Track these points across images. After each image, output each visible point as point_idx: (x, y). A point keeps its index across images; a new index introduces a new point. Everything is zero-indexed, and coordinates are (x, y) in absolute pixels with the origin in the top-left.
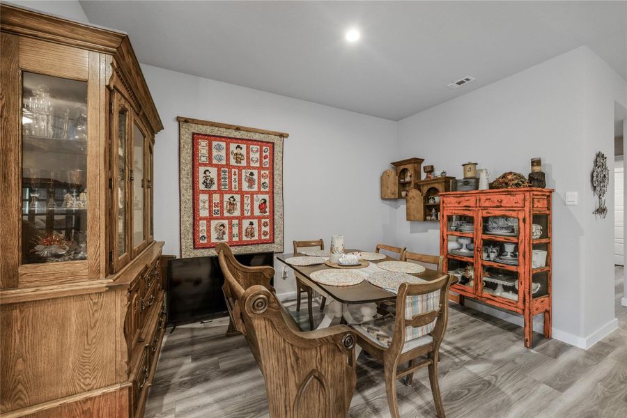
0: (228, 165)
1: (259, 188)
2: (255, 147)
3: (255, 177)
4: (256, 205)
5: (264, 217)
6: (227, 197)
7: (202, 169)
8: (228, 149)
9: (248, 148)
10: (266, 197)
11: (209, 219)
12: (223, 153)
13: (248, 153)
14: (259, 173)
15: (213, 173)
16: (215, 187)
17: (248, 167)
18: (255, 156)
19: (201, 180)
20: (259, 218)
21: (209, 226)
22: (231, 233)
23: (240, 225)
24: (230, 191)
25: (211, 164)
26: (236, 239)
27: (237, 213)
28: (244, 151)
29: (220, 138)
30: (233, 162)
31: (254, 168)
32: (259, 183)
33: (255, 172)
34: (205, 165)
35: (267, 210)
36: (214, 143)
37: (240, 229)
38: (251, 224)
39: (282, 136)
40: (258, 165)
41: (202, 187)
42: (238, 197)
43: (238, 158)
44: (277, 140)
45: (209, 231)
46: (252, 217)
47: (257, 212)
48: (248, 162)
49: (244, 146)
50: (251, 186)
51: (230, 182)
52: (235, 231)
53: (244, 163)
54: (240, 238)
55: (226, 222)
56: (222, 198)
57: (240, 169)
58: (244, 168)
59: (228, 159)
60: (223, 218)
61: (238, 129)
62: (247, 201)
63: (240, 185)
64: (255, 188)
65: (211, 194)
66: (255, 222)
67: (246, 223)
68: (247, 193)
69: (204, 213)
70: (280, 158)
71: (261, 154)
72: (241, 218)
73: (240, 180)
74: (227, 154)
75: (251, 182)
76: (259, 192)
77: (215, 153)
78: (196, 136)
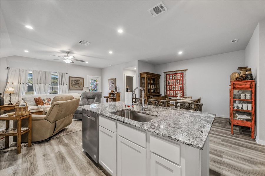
0: (173, 80)
1: (180, 84)
2: (178, 75)
3: (179, 81)
4: (179, 88)
5: (181, 91)
6: (173, 86)
7: (168, 81)
8: (173, 76)
9: (177, 75)
10: (182, 86)
11: (169, 91)
12: (172, 77)
13: (177, 76)
14: (180, 80)
15: (170, 81)
16: (170, 84)
17: (177, 79)
18: (179, 77)
19: (168, 83)
20: (180, 91)
21: (169, 92)
22: (173, 94)
23: (175, 92)
24: (173, 85)
25: (169, 80)
26: (174, 95)
27: (175, 90)
28: (176, 76)
29: (171, 74)
30: (174, 79)
31: (178, 79)
32: (180, 83)
33: (179, 80)
34: (168, 80)
35: (182, 89)
36: (170, 75)
37: (175, 93)
38: (178, 92)
39: (186, 70)
40: (179, 78)
41: (168, 84)
42: (175, 86)
43: (175, 78)
44: (184, 72)
45: (169, 93)
46: (178, 90)
47: (179, 89)
48: (177, 78)
49: (176, 75)
50: (177, 84)
51: (173, 82)
52: (174, 93)
53: (176, 79)
54: (175, 95)
55: (172, 91)
56: (171, 86)
57: (175, 80)
58: (176, 80)
59: (173, 78)
60: (172, 90)
61: (174, 71)
62: (177, 87)
63: (175, 83)
64: (179, 84)
65: (169, 86)
66: (179, 92)
67: (177, 92)
68: (177, 85)
69: (168, 90)
70: (185, 76)
71: (180, 76)
72: (176, 91)
73: (175, 82)
74: (173, 77)
75: (178, 83)
76: (180, 85)
77: (170, 77)
78: (167, 75)
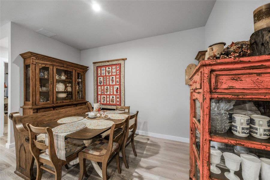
0: (106, 76)
2: (114, 67)
3: (114, 79)
4: (115, 90)
5: (117, 95)
6: (105, 87)
7: (99, 78)
8: (106, 70)
9: (112, 68)
10: (118, 86)
11: (101, 95)
12: (104, 72)
13: (112, 70)
14: (116, 77)
16: (102, 84)
17: (112, 75)
18: (114, 70)
19: (99, 82)
20: (116, 95)
21: (101, 97)
22: (107, 100)
23: (109, 97)
24: (107, 85)
25: (101, 76)
26: (108, 103)
27: (108, 93)
28: (110, 70)
29: (104, 66)
30: (107, 74)
31: (114, 75)
32: (116, 81)
33: (114, 77)
34: (100, 76)
35: (118, 92)
36: (102, 68)
37: (109, 99)
38: (113, 97)
39: (124, 60)
40: (115, 74)
41: (99, 84)
42: (109, 87)
43: (109, 72)
44: (122, 62)
45: (101, 99)
46: (113, 94)
47: (115, 93)
48: (112, 74)
49: (110, 68)
50: (112, 83)
51: (106, 82)
52: (108, 100)
53: (110, 74)
54: (110, 102)
55: (105, 96)
56: (104, 87)
57: (109, 76)
58: (110, 76)
59: (106, 73)
60: (104, 95)
61: (108, 61)
62: (112, 88)
63: (109, 82)
64: (114, 83)
65: (101, 86)
66: (114, 96)
67: (111, 97)
68: (111, 85)
69: (100, 93)
70: (123, 70)
71: (116, 70)
72: (110, 95)
73: (109, 81)
74: (106, 72)
75: (113, 81)
76: (116, 85)
77: (102, 72)
78: (97, 67)
